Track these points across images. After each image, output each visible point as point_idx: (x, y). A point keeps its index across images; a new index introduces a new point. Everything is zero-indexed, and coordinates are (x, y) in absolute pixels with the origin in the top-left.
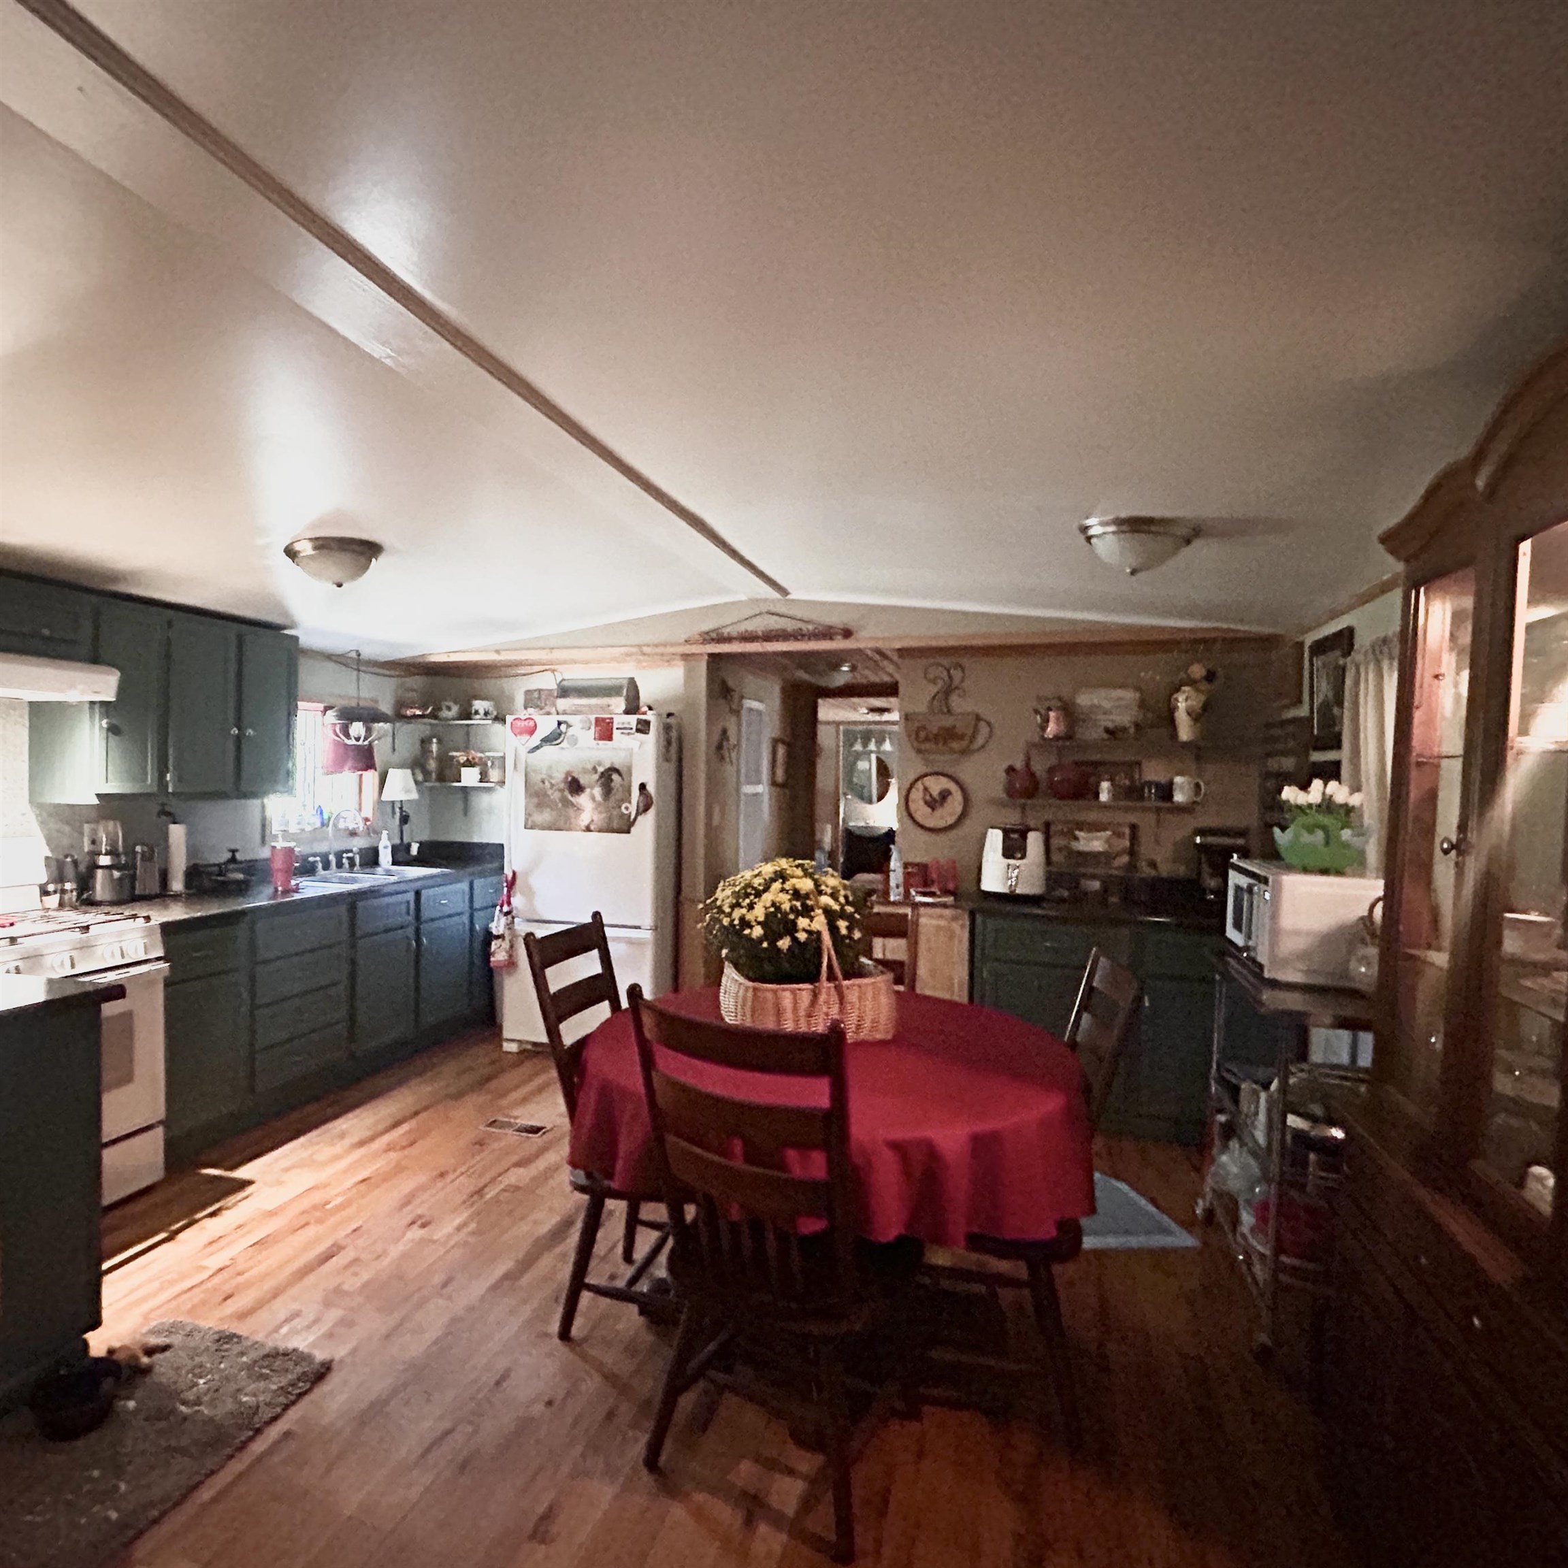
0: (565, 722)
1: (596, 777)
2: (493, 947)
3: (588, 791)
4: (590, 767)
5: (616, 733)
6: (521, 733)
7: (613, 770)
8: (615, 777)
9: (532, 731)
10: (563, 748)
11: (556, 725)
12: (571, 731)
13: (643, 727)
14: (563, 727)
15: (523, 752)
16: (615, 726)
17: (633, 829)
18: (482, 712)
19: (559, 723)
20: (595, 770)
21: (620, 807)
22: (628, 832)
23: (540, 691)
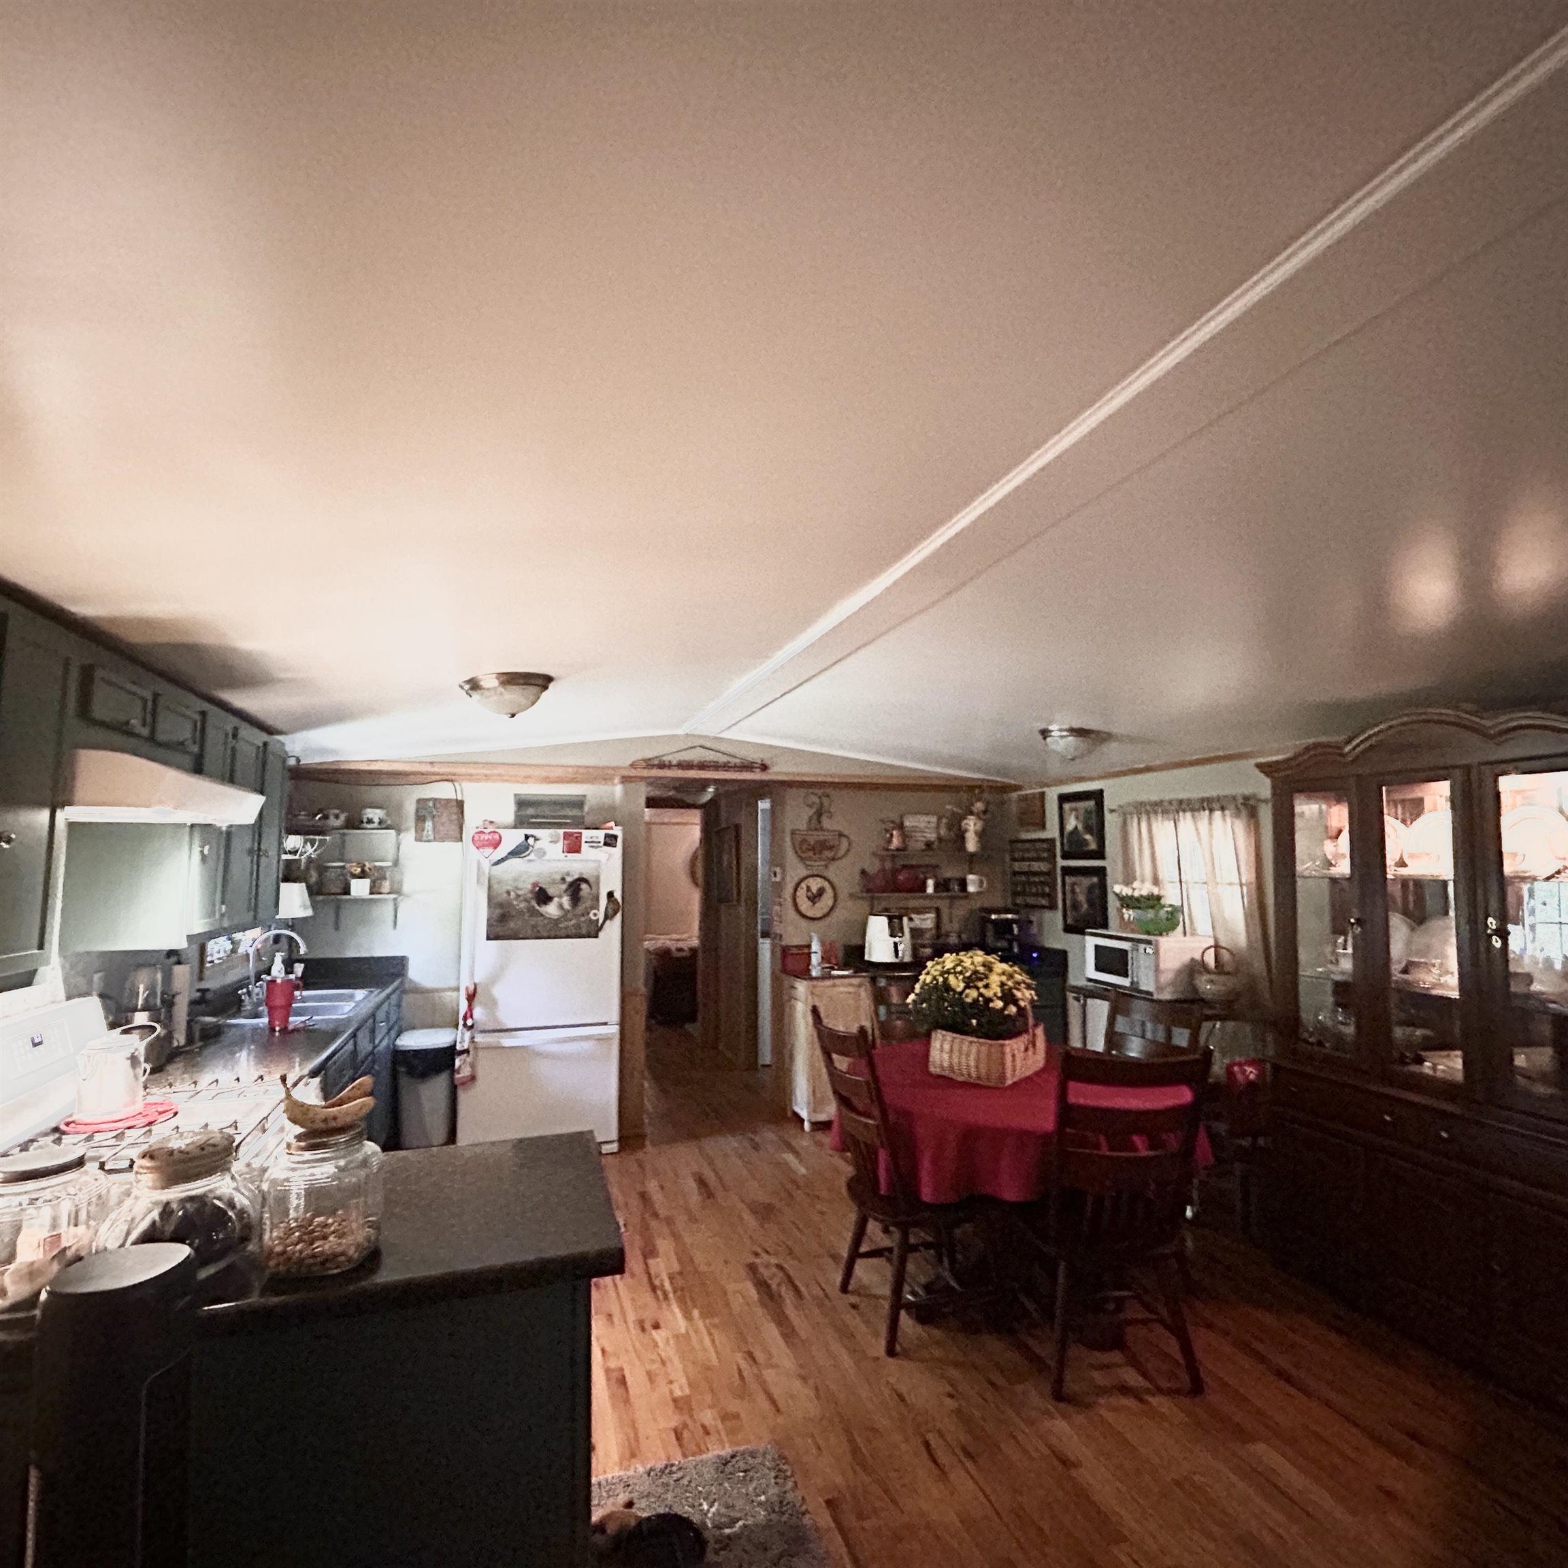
0: (532, 836)
1: (564, 887)
2: (458, 1063)
3: (556, 900)
4: (558, 877)
5: (584, 847)
6: (483, 846)
7: (582, 880)
8: (584, 886)
9: (496, 844)
10: (530, 861)
11: (523, 838)
12: (538, 845)
13: (610, 841)
14: (531, 841)
15: (486, 865)
16: (584, 839)
17: (601, 934)
18: (376, 820)
19: (527, 837)
20: (563, 879)
21: (588, 913)
22: (596, 937)
23: (435, 800)
